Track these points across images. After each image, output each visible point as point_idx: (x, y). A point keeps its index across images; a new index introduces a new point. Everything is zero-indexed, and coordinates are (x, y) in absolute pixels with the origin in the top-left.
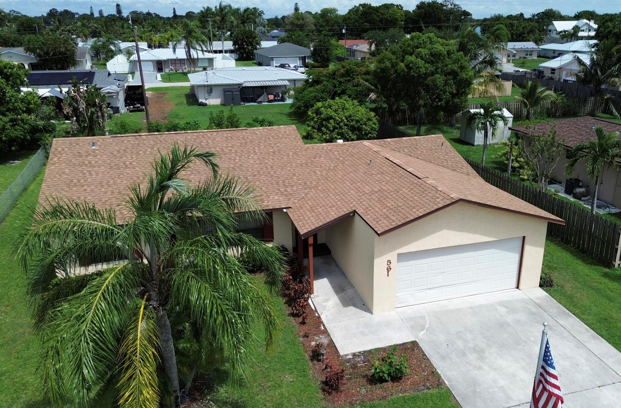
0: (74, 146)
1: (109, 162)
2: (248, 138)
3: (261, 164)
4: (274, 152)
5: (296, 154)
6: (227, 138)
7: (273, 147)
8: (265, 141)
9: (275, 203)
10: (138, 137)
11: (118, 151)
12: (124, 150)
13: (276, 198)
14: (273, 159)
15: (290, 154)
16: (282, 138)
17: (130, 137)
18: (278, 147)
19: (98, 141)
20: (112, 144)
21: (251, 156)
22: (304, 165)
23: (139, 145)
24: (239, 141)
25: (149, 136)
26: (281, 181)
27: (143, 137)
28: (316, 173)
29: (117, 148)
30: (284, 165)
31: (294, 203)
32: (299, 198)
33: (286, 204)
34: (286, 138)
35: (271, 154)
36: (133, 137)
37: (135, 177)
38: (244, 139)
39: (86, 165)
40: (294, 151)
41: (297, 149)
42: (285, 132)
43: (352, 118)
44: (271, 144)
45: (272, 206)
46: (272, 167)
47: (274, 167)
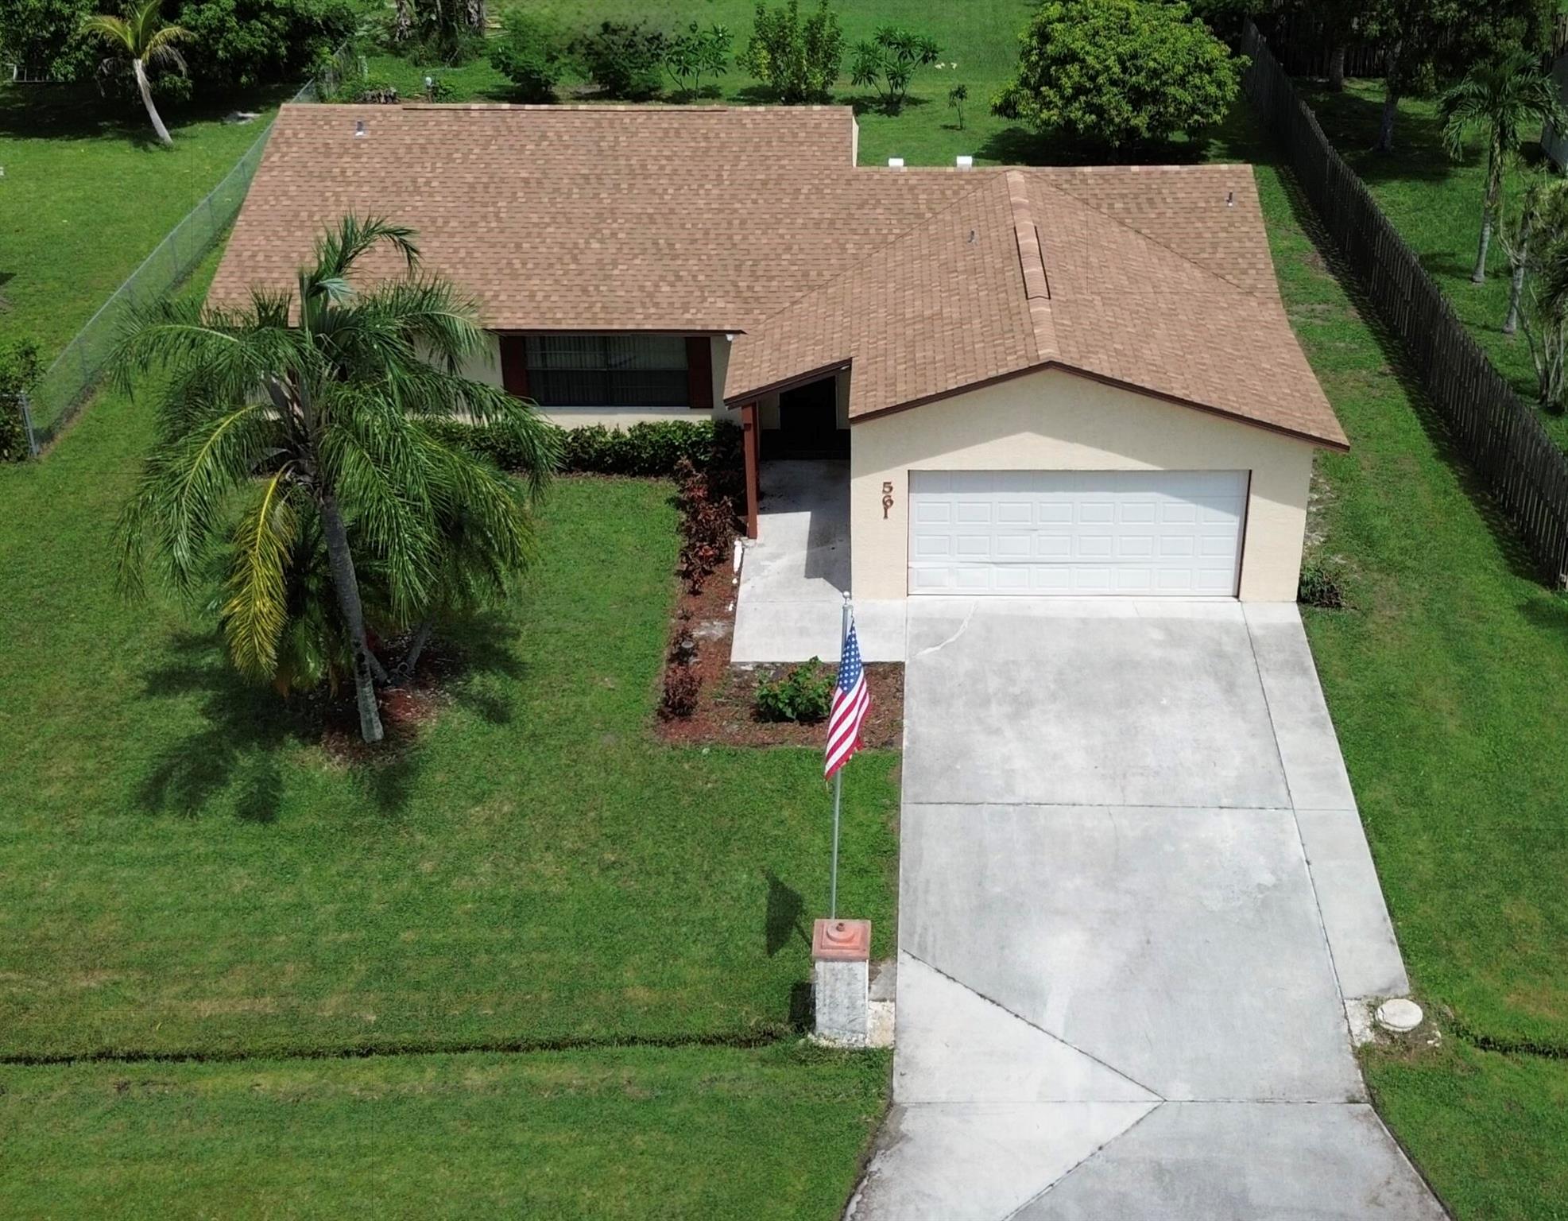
0: (321, 127)
1: (383, 174)
2: (717, 136)
3: (721, 211)
4: (764, 183)
5: (819, 191)
6: (666, 131)
7: (768, 169)
8: (757, 148)
9: (713, 316)
10: (461, 113)
11: (409, 148)
12: (423, 148)
13: (720, 304)
14: (755, 202)
15: (803, 191)
16: (801, 144)
17: (444, 113)
18: (782, 167)
19: (374, 117)
20: (399, 127)
21: (707, 187)
22: (824, 225)
23: (458, 133)
24: (693, 144)
25: (487, 114)
26: (751, 263)
27: (473, 114)
28: (844, 249)
29: (408, 139)
30: (773, 221)
31: (757, 321)
32: (772, 311)
33: (735, 321)
34: (813, 143)
35: (757, 185)
36: (451, 113)
37: (426, 219)
38: (706, 138)
39: (333, 179)
40: (817, 182)
41: (828, 176)
42: (817, 126)
43: (1140, 62)
44: (767, 158)
45: (703, 322)
46: (743, 222)
47: (750, 224)
